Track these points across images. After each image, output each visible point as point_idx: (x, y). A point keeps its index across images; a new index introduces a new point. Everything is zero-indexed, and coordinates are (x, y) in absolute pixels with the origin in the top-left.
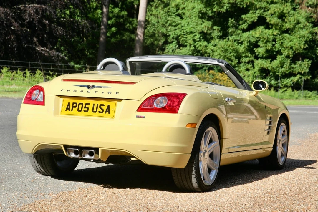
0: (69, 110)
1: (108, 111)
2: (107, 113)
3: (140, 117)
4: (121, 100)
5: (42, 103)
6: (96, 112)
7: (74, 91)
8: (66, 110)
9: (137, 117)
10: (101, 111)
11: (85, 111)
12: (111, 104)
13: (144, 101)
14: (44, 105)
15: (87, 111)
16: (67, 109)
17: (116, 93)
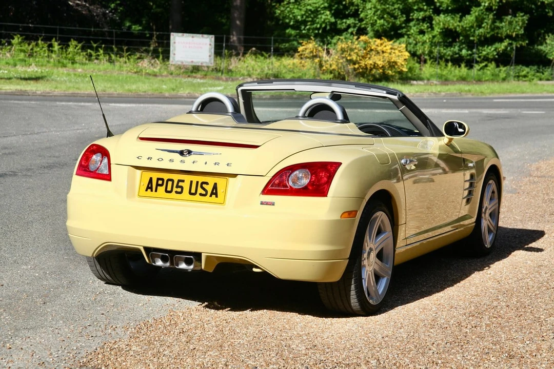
0: (152, 191)
1: (215, 192)
2: (214, 196)
3: (267, 204)
4: (235, 176)
5: (108, 177)
6: (194, 194)
7: (158, 160)
8: (146, 190)
9: (262, 203)
10: (204, 192)
11: (177, 192)
12: (220, 181)
13: (273, 177)
14: (110, 180)
15: (181, 193)
16: (148, 188)
17: (228, 165)
